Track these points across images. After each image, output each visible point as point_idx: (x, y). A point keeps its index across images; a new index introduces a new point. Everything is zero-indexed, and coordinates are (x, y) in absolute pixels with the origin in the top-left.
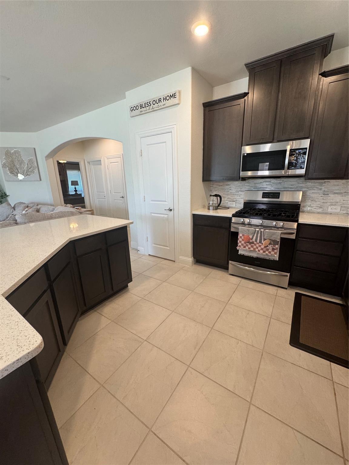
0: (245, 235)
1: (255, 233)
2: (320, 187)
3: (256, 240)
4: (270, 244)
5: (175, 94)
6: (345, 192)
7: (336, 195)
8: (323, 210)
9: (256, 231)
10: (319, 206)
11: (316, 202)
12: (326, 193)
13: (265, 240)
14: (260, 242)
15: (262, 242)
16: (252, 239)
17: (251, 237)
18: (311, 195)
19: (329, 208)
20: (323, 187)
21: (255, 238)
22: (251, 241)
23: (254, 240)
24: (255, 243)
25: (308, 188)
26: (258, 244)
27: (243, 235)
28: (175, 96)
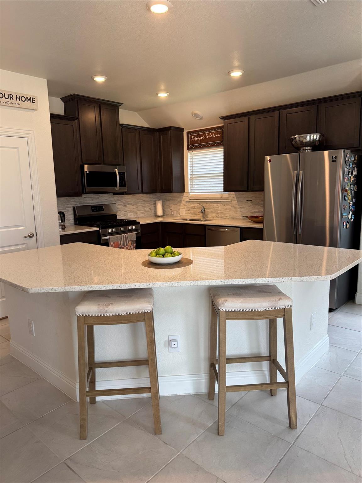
0: (115, 242)
1: (122, 238)
2: (121, 200)
3: (124, 245)
4: (132, 244)
5: (33, 99)
6: (133, 203)
7: (130, 205)
8: (126, 217)
9: (122, 236)
10: (123, 214)
11: (121, 211)
12: (125, 204)
13: (129, 242)
14: (127, 245)
15: (128, 244)
16: (120, 244)
17: (119, 242)
18: (118, 206)
19: (129, 215)
20: (123, 200)
21: (122, 242)
22: (120, 246)
23: (122, 245)
24: (123, 246)
25: (116, 201)
26: (125, 246)
27: (114, 243)
28: (34, 101)
